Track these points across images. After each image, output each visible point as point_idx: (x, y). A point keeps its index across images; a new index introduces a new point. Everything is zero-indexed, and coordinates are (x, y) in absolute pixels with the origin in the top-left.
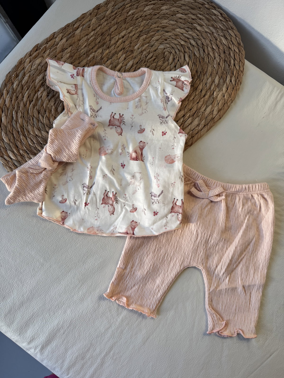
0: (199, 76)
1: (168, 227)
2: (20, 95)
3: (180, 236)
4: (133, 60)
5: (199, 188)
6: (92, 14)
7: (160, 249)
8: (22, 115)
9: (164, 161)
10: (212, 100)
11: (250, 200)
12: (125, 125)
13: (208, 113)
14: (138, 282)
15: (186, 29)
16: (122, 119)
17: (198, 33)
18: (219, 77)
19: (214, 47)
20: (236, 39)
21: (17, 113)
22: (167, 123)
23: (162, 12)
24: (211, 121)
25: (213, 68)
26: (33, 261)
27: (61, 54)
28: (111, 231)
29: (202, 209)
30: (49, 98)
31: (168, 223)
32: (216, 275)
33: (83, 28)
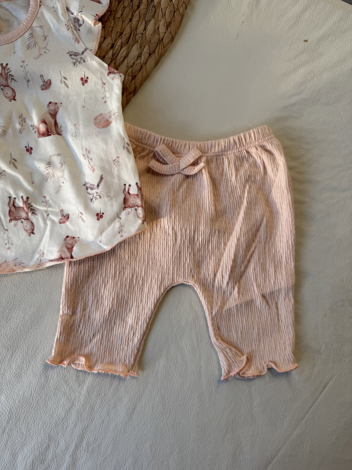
1: (125, 232)
3: (150, 242)
5: (163, 159)
7: (123, 271)
9: (94, 126)
10: (153, 9)
11: (247, 160)
12: (15, 81)
13: (150, 34)
14: (98, 328)
16: (6, 72)
22: (84, 61)
24: (159, 44)
28: (36, 262)
29: (174, 192)
31: (123, 226)
32: (216, 289)
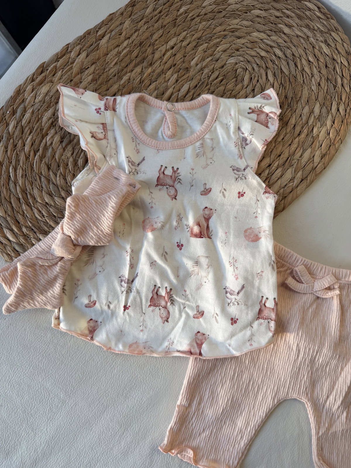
0: (290, 103)
1: (254, 341)
2: (20, 142)
3: (272, 352)
4: (189, 82)
5: (299, 278)
6: (125, 13)
7: (242, 374)
8: (24, 172)
9: (244, 238)
10: (312, 140)
12: (181, 184)
13: (306, 161)
14: (209, 425)
15: (267, 32)
16: (176, 175)
17: (286, 38)
18: (321, 105)
19: (311, 59)
20: (343, 46)
21: (15, 170)
22: (245, 178)
23: (229, 7)
24: (311, 173)
25: (311, 90)
26: (49, 397)
27: (79, 76)
28: (165, 349)
29: (304, 311)
30: (64, 146)
31: (254, 335)
32: (326, 410)
33: (111, 36)
